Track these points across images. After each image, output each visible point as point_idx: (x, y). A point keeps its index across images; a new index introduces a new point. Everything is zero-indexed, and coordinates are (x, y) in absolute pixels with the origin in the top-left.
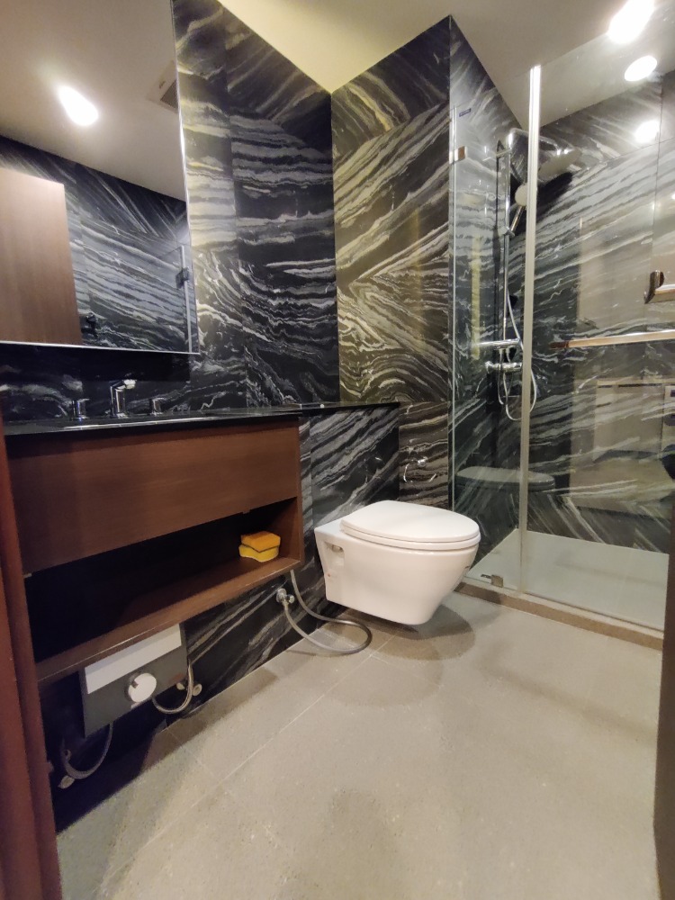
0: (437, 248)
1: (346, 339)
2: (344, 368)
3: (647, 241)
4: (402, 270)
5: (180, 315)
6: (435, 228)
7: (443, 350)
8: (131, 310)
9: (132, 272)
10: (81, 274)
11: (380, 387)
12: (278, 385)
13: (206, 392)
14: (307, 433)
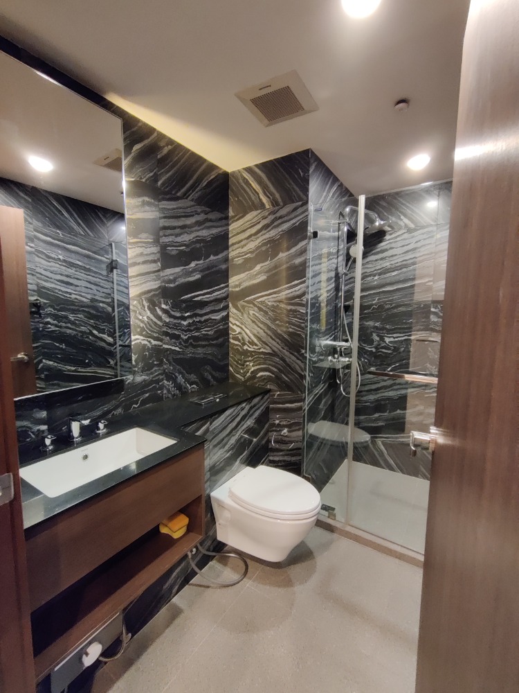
0: (298, 293)
1: (234, 339)
2: (233, 358)
4: (275, 302)
5: (109, 295)
6: (298, 280)
7: (300, 360)
8: (70, 294)
9: (72, 265)
10: (31, 269)
11: (257, 376)
12: (186, 380)
13: (135, 397)
14: (207, 430)
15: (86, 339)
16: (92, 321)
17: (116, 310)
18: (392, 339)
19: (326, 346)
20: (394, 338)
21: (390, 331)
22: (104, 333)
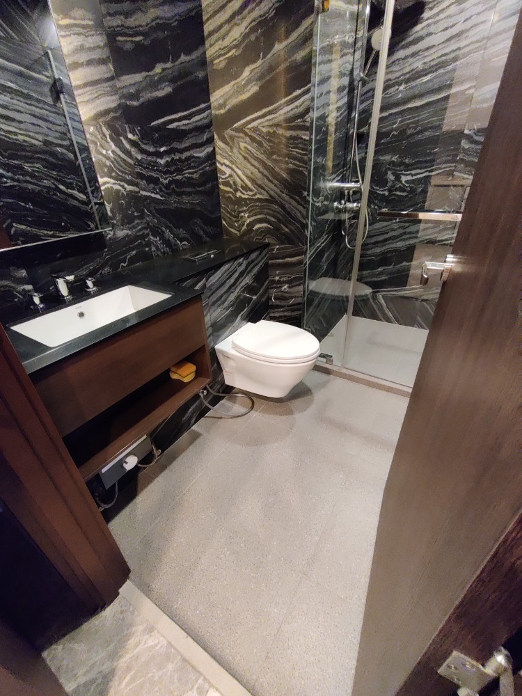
0: (300, 110)
1: (227, 184)
2: (225, 210)
3: (471, 91)
4: (270, 126)
5: (64, 135)
6: (300, 89)
7: (302, 205)
8: (16, 134)
11: (254, 229)
12: (174, 235)
13: (120, 254)
14: (204, 286)
15: (54, 197)
16: (55, 173)
17: (79, 157)
18: (409, 178)
19: (332, 189)
20: (412, 175)
21: (409, 167)
22: (74, 189)
